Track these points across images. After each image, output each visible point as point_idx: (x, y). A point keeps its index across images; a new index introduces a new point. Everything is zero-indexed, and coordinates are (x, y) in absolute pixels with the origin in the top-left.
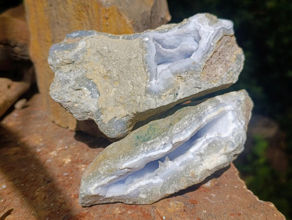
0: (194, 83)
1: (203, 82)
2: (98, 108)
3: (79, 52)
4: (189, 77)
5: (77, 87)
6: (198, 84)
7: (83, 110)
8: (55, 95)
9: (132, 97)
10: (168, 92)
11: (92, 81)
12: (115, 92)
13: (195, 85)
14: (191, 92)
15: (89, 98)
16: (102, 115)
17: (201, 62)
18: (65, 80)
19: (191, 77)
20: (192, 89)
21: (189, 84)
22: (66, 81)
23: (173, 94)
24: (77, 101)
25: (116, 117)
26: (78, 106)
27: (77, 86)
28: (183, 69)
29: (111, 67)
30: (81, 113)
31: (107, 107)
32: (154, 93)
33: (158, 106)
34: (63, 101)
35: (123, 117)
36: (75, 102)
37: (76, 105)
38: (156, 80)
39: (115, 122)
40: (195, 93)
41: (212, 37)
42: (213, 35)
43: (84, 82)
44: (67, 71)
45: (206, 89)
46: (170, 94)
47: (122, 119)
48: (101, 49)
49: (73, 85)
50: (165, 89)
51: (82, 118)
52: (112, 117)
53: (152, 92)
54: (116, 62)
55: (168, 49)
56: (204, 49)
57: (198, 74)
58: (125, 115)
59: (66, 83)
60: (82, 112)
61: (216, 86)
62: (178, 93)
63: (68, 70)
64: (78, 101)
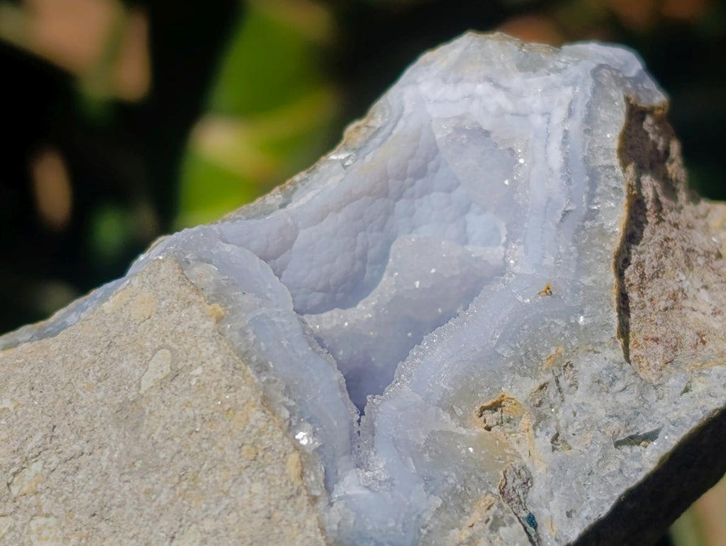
0: (602, 413)
1: (655, 387)
4: (552, 389)
6: (630, 412)
10: (477, 516)
13: (616, 424)
14: (612, 475)
17: (587, 270)
20: (605, 457)
21: (571, 431)
23: (511, 521)
38: (361, 472)
41: (575, 125)
42: (570, 113)
46: (495, 524)
50: (445, 506)
54: (37, 467)
55: (326, 315)
56: (564, 204)
57: (601, 344)
62: (531, 510)
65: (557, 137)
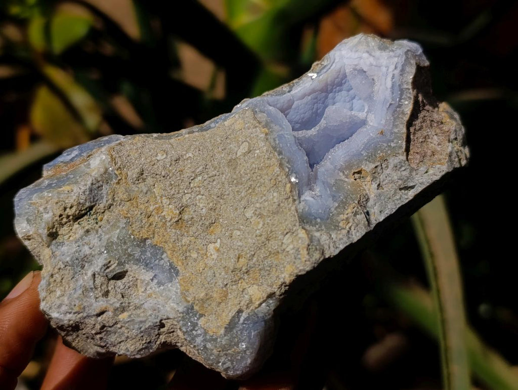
0: (396, 178)
1: (416, 170)
2: (185, 304)
3: (99, 179)
4: (379, 168)
5: (115, 268)
6: (406, 178)
7: (145, 322)
8: (60, 306)
9: (269, 245)
10: (349, 210)
11: (148, 242)
12: (218, 250)
13: (400, 182)
14: (397, 200)
15: (151, 288)
16: (203, 318)
17: (396, 126)
18: (77, 259)
19: (384, 166)
20: (395, 193)
21: (384, 183)
22: (83, 260)
23: (361, 213)
24: (124, 304)
25: (240, 311)
26: (130, 316)
27: (113, 267)
28: (362, 153)
29: (189, 195)
30: (141, 332)
31: (211, 293)
32: (319, 220)
33: (342, 247)
34: (85, 315)
35: (260, 304)
36: (117, 309)
37: (124, 316)
38: (311, 192)
39: (243, 323)
40: (407, 201)
43: (129, 250)
44: (77, 236)
45: (428, 184)
46: (356, 214)
47: (259, 309)
48: (150, 162)
49: (104, 265)
50: (339, 206)
51: (144, 348)
52: (231, 315)
53: (315, 218)
54: (200, 178)
56: (390, 101)
57: (398, 153)
58: (265, 295)
59: (83, 267)
60: (142, 329)
61: (447, 171)
62: (368, 209)
63: (81, 232)
64: (127, 304)
65: (390, 76)
